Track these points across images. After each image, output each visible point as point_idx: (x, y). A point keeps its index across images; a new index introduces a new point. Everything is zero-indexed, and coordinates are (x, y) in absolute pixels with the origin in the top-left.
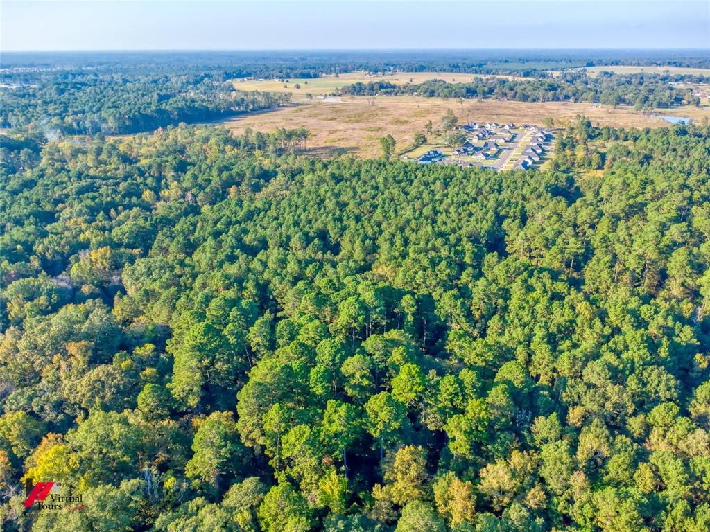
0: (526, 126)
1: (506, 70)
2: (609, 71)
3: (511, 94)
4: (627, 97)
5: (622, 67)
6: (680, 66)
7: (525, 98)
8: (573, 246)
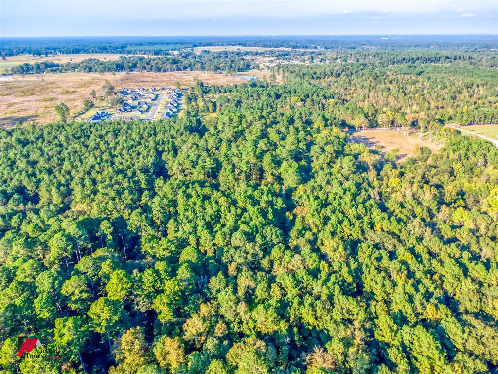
0: (164, 89)
1: (141, 51)
2: (207, 50)
3: (148, 67)
4: (220, 66)
5: (213, 47)
6: (245, 46)
7: (159, 70)
8: (209, 163)
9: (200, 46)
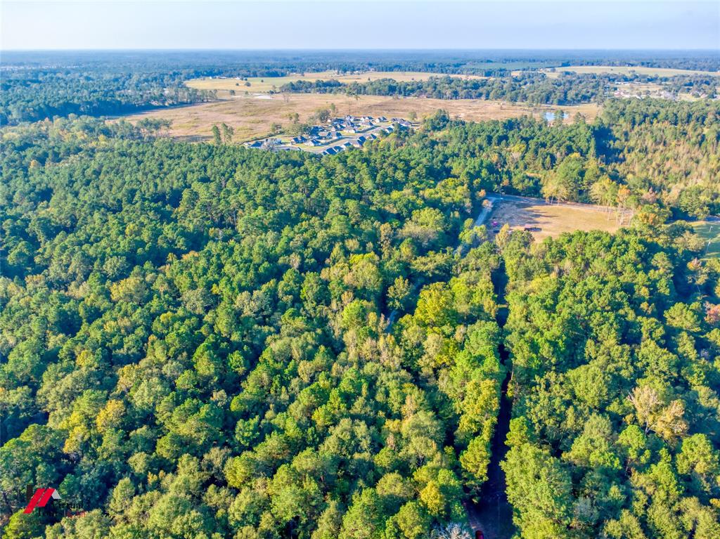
0: (395, 120)
2: (571, 71)
9: (574, 64)
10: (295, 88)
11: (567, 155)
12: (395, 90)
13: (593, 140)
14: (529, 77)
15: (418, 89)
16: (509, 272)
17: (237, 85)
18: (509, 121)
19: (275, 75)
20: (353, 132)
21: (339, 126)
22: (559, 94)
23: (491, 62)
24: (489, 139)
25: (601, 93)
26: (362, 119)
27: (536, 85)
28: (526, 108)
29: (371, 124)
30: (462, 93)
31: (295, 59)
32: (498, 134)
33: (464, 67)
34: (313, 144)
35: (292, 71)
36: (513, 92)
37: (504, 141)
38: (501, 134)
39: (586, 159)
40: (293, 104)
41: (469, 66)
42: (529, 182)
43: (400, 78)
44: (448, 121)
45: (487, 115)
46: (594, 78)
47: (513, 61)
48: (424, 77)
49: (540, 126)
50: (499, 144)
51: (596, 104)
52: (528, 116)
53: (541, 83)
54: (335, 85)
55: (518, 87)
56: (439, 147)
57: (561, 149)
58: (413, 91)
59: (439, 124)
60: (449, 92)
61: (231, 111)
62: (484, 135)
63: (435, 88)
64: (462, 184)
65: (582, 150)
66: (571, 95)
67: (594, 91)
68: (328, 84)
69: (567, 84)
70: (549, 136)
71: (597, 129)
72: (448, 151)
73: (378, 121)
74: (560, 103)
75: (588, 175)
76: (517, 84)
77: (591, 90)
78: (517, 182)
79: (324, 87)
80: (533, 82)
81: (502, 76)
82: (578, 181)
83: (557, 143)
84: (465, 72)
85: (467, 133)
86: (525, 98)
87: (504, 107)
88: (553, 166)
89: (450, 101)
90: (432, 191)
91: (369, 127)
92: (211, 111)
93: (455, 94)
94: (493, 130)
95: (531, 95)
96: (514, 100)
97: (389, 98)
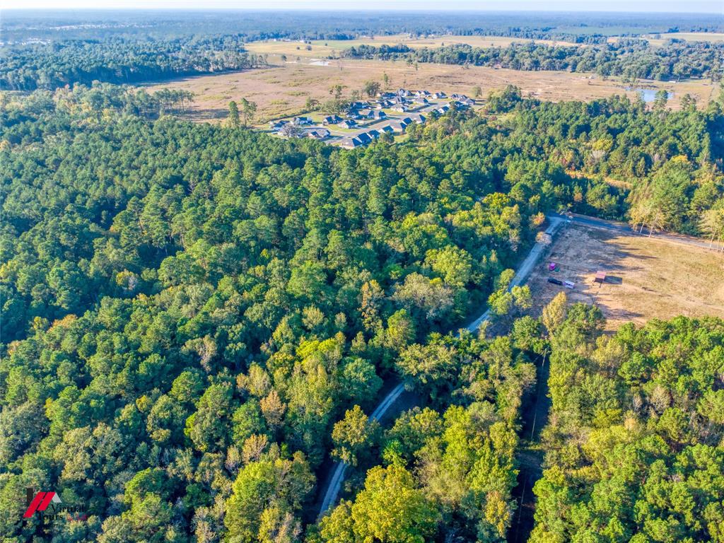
0: (455, 96)
3: (505, 60)
7: (518, 66)
9: (683, 30)
10: (356, 54)
11: (669, 157)
12: (466, 59)
13: (707, 135)
14: (628, 44)
15: (493, 58)
16: (553, 393)
17: (298, 48)
18: (595, 103)
19: (343, 38)
20: (401, 110)
21: (386, 103)
22: (663, 68)
23: (586, 26)
24: (565, 129)
25: (715, 68)
26: (417, 94)
27: (635, 55)
28: (621, 84)
29: (425, 101)
30: (544, 63)
31: (371, 20)
32: (577, 123)
33: (553, 31)
34: (347, 126)
35: (363, 34)
36: (606, 64)
37: (584, 133)
38: (581, 123)
39: (697, 166)
40: (347, 73)
41: (560, 30)
42: (610, 199)
43: (478, 43)
44: (519, 100)
45: (570, 93)
46: (707, 47)
47: (611, 25)
48: (504, 43)
49: (635, 111)
50: (576, 137)
51: (710, 80)
52: (621, 96)
53: (642, 53)
54: (402, 51)
55: (613, 57)
56: (497, 138)
57: (661, 149)
58: (487, 59)
59: (506, 103)
60: (527, 62)
61: (274, 80)
62: (559, 123)
63: (513, 56)
64: (512, 203)
65: (691, 150)
66: (678, 68)
67: (707, 63)
68: (395, 50)
69: (674, 54)
70: (646, 129)
71: (712, 119)
72: (508, 144)
73: (435, 97)
74: (665, 78)
75: (698, 194)
76: (613, 52)
77: (703, 63)
78: (593, 197)
79: (388, 53)
80: (632, 51)
81: (596, 42)
82: (683, 202)
83: (656, 140)
84: (553, 37)
85: (536, 120)
86: (620, 71)
87: (593, 82)
88: (647, 172)
89: (528, 72)
90: (465, 214)
91: (423, 104)
92: (254, 79)
93: (536, 65)
94: (571, 117)
95: (628, 67)
96: (605, 73)
97: (457, 68)
